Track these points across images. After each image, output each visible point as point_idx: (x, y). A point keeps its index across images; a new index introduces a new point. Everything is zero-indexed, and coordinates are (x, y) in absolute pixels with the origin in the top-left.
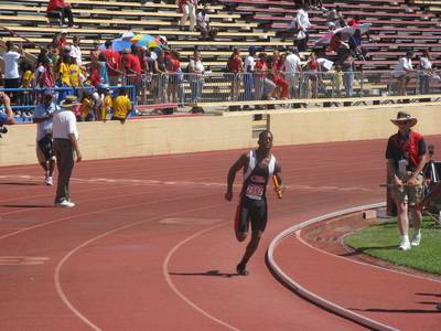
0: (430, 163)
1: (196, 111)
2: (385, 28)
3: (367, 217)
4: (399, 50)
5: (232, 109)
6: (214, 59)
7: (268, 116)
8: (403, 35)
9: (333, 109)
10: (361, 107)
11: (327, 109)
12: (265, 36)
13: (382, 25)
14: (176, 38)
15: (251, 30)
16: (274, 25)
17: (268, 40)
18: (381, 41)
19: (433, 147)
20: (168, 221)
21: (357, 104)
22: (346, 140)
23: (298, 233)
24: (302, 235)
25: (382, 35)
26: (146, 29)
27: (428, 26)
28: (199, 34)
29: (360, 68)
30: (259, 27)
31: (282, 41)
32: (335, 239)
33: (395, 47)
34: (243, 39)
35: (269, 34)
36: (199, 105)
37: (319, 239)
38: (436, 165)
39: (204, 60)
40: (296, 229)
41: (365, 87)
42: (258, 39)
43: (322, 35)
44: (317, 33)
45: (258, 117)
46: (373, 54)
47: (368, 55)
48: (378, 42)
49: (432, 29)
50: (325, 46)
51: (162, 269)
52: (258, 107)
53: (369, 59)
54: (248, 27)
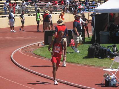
3: (39, 45)
9: (30, 16)
22: (34, 25)
23: (20, 50)
24: (21, 51)
32: (30, 52)
37: (26, 52)
40: (19, 49)
53: (40, 3)
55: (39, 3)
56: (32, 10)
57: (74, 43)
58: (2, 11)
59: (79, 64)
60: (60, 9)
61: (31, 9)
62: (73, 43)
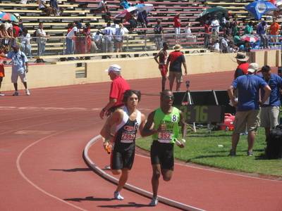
0: (187, 92)
1: (39, 61)
2: (160, 6)
4: (169, 20)
5: (63, 60)
6: (51, 28)
7: (86, 64)
8: (171, 11)
9: (127, 59)
10: (146, 57)
11: (124, 59)
12: (83, 12)
13: (158, 5)
14: (25, 14)
15: (74, 9)
16: (89, 6)
17: (85, 15)
18: (158, 15)
19: (189, 82)
20: (20, 132)
21: (143, 55)
22: (136, 78)
25: (158, 11)
26: (5, 9)
27: (187, 5)
28: (41, 11)
29: (144, 33)
30: (79, 7)
31: (94, 16)
33: (166, 19)
34: (69, 15)
35: (86, 11)
36: (41, 57)
38: (191, 93)
39: (45, 28)
41: (148, 45)
42: (78, 15)
43: (120, 11)
44: (117, 10)
45: (79, 65)
46: (152, 23)
47: (149, 24)
48: (156, 16)
49: (190, 7)
50: (122, 18)
51: (15, 163)
52: (77, 59)
53: (150, 27)
54: (72, 7)
55: (148, 27)
56: (131, 43)
57: (232, 123)
58: (62, 46)
59: (244, 171)
60: (198, 41)
61: (129, 41)
62: (229, 123)
